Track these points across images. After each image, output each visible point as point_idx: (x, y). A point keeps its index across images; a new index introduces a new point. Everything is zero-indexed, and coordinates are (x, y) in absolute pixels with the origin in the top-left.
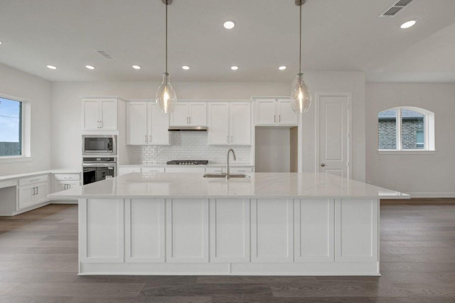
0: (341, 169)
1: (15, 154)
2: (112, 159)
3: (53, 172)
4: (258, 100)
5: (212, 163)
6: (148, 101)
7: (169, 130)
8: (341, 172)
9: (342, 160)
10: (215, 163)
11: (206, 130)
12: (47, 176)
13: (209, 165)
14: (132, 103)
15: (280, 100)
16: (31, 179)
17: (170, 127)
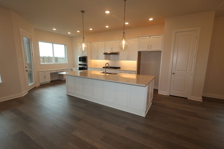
0: (186, 77)
2: (85, 65)
3: (72, 68)
4: (140, 38)
6: (98, 42)
7: (104, 54)
8: (186, 78)
9: (187, 71)
11: (117, 54)
12: (70, 69)
14: (92, 43)
15: (152, 37)
16: (67, 70)
17: (105, 52)
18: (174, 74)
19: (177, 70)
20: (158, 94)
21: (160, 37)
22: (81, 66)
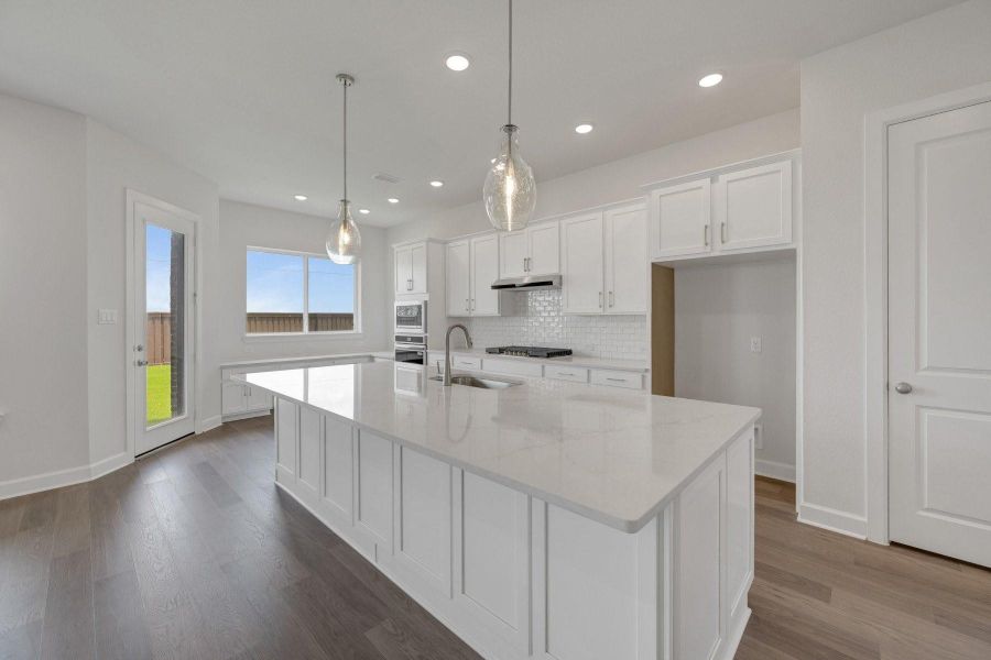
1: (346, 329)
2: (419, 340)
3: (374, 354)
4: (658, 193)
5: (582, 355)
6: (471, 237)
7: (494, 287)
10: (589, 357)
11: (550, 283)
12: (366, 360)
13: (575, 360)
14: (452, 244)
17: (499, 280)
18: (906, 390)
19: (928, 368)
20: (799, 519)
21: (778, 171)
22: (405, 347)
